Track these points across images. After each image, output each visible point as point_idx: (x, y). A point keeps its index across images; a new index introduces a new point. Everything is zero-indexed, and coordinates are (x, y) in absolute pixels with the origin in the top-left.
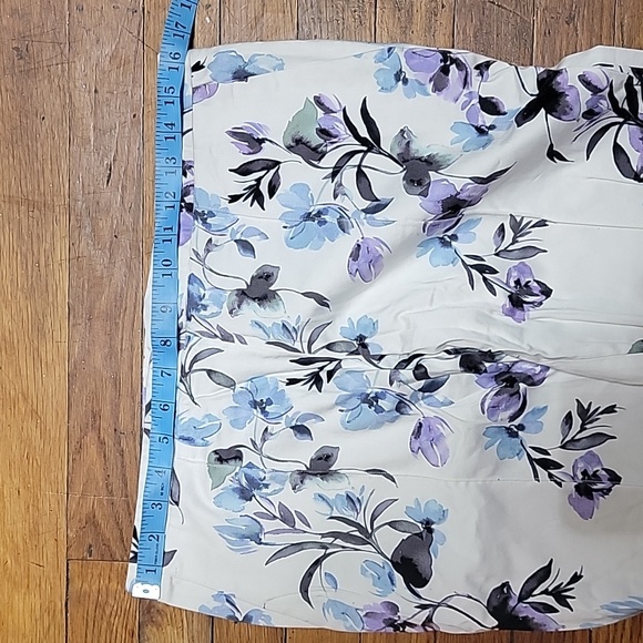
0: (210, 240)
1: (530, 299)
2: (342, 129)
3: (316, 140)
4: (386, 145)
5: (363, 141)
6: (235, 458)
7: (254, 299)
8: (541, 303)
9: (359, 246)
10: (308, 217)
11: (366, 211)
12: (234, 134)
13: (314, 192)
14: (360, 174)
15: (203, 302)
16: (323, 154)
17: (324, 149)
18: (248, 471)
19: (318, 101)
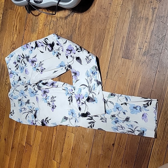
2: (21, 57)
3: (19, 60)
5: (23, 58)
19: (18, 55)
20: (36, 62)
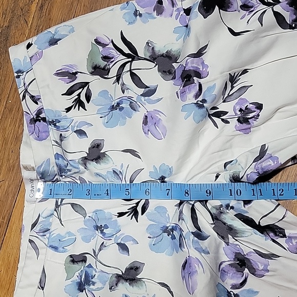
0: (61, 135)
1: (251, 115)
2: (114, 52)
3: (103, 63)
4: (141, 53)
5: (128, 56)
6: (82, 261)
7: (92, 160)
8: (258, 115)
9: (146, 116)
10: (113, 108)
11: (143, 95)
12: (57, 74)
13: (111, 92)
14: (133, 75)
15: (68, 168)
16: (109, 70)
17: (108, 67)
18: (88, 269)
20: (201, 81)
